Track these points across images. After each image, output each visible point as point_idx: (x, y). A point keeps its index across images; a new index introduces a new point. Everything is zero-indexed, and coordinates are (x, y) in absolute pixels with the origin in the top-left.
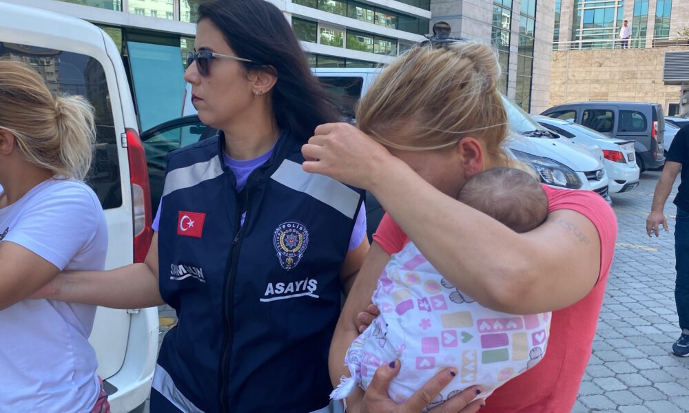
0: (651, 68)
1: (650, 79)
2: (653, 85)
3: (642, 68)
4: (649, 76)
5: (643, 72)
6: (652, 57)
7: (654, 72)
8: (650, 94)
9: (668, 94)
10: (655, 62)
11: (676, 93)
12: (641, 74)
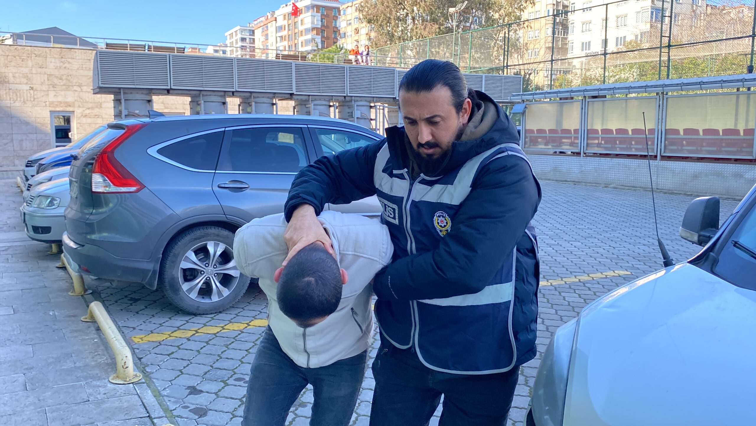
0: (26, 70)
1: (27, 84)
2: (32, 92)
3: (14, 70)
4: (25, 81)
5: (17, 75)
6: (25, 56)
7: (30, 76)
8: (29, 104)
9: (52, 103)
10: (30, 63)
11: (61, 102)
12: (14, 77)
